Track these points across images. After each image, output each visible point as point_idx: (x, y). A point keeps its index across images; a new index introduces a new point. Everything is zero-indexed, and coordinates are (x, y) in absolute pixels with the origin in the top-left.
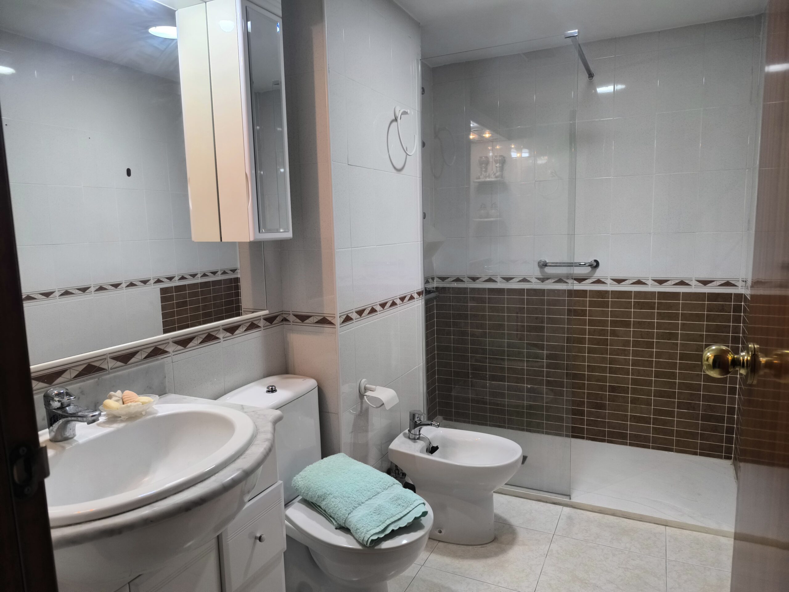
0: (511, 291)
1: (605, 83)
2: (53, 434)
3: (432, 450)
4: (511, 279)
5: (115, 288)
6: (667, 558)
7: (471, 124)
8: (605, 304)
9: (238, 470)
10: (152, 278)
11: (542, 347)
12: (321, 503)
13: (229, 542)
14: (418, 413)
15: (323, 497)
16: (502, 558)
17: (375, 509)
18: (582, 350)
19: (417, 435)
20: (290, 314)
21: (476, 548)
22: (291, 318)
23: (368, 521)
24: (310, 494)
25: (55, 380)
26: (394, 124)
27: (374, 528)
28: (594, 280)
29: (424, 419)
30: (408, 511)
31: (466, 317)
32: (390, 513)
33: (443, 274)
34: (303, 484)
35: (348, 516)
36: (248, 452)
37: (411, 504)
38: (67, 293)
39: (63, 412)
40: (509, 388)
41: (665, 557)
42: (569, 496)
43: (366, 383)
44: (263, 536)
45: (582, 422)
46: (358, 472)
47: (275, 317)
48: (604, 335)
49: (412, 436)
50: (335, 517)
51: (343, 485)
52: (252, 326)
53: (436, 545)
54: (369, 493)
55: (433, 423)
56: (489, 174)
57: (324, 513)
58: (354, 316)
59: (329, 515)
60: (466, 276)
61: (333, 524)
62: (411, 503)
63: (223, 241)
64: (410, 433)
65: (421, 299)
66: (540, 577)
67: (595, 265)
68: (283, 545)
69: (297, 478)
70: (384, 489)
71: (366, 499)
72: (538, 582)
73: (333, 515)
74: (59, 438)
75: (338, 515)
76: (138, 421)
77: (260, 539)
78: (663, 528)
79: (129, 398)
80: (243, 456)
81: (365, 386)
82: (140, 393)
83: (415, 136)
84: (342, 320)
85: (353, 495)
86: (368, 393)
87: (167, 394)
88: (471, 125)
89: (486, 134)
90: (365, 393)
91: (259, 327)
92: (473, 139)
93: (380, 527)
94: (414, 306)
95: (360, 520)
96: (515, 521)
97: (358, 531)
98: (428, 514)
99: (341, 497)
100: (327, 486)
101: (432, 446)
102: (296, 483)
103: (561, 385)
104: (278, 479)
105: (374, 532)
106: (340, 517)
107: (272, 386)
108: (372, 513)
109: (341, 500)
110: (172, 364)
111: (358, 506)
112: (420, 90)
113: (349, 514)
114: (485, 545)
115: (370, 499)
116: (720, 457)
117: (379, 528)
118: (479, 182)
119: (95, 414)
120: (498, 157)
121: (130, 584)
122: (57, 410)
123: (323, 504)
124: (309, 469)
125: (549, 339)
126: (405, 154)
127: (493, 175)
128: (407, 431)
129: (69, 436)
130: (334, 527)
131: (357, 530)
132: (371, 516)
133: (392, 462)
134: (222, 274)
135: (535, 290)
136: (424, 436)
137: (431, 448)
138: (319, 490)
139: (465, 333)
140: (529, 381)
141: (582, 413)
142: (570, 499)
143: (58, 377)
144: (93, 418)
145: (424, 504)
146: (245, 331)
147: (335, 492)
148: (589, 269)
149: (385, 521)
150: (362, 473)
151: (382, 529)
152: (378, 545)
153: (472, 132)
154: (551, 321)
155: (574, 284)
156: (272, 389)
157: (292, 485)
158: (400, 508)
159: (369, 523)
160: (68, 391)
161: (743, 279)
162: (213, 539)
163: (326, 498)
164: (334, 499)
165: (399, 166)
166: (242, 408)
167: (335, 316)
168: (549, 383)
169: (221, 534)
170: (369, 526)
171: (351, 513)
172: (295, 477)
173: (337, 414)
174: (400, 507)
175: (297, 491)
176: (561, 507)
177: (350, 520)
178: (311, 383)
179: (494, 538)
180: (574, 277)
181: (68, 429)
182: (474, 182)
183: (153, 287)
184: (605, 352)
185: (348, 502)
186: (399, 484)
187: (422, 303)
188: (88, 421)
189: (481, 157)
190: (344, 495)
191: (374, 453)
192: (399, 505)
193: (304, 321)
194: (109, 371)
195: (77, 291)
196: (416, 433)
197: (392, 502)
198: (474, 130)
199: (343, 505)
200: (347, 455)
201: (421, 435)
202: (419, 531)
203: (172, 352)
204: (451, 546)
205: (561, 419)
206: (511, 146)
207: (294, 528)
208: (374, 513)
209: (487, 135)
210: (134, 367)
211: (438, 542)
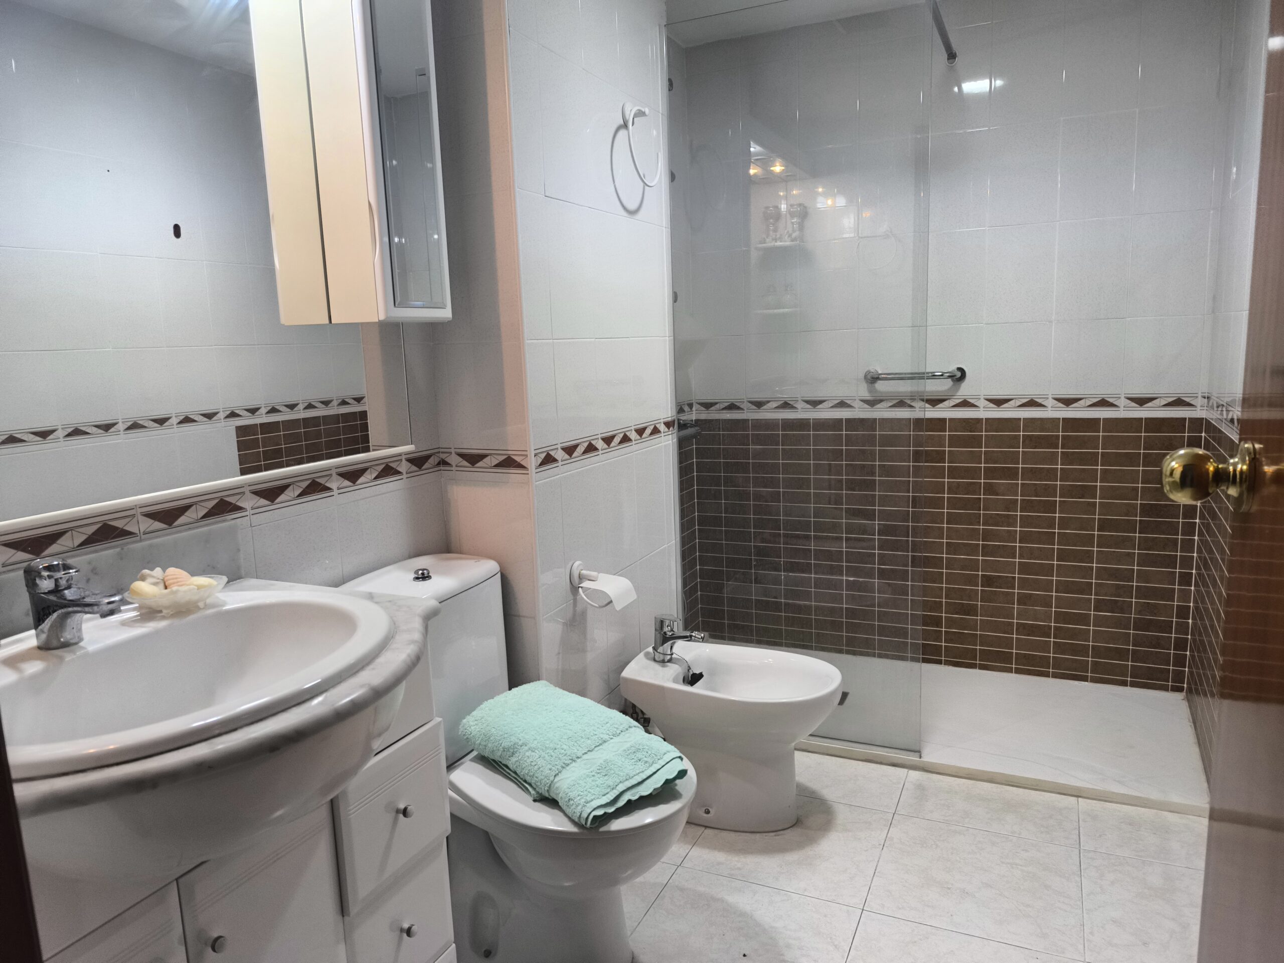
0: (821, 424)
1: (974, 75)
2: (44, 636)
3: (694, 679)
4: (821, 402)
5: (159, 426)
6: (1082, 848)
7: (750, 147)
8: (977, 441)
9: (362, 686)
10: (221, 410)
11: (870, 515)
12: (508, 759)
13: (352, 815)
14: (668, 618)
15: (512, 750)
16: (809, 851)
17: (599, 768)
18: (937, 518)
19: (668, 655)
20: (451, 453)
21: (766, 836)
22: (454, 459)
23: (587, 787)
24: (490, 745)
25: (47, 548)
26: (622, 133)
27: (598, 798)
28: (958, 401)
29: (678, 628)
30: (655, 770)
31: (745, 468)
32: (624, 772)
33: (708, 398)
34: (478, 730)
35: (554, 779)
36: (381, 660)
37: (659, 759)
38: (77, 432)
39: (58, 597)
40: (818, 584)
41: (1077, 846)
42: (919, 752)
43: (581, 567)
44: (409, 807)
45: (937, 636)
46: (570, 709)
47: (427, 458)
48: (974, 493)
49: (659, 657)
50: (533, 781)
51: (545, 730)
52: (388, 471)
53: (701, 833)
54: (589, 742)
55: (693, 634)
56: (781, 235)
57: (514, 777)
58: (560, 455)
59: (522, 779)
60: (745, 400)
61: (529, 793)
62: (659, 757)
63: (332, 322)
64: (655, 652)
65: (672, 434)
66: (874, 880)
67: (960, 376)
68: (446, 827)
69: (468, 722)
70: (614, 735)
71: (584, 752)
72: (870, 888)
73: (529, 778)
74: (55, 643)
75: (537, 778)
76: (192, 617)
77: (405, 812)
78: (1073, 800)
79: (175, 580)
80: (371, 666)
81: (580, 572)
82: (193, 574)
83: (658, 154)
84: (540, 461)
85: (561, 746)
86: (586, 584)
87: (242, 578)
88: (752, 149)
89: (776, 166)
90: (579, 584)
91: (399, 473)
92: (755, 175)
93: (608, 795)
94: (660, 445)
95: (574, 785)
96: (829, 794)
97: (572, 802)
98: (687, 776)
99: (543, 749)
100: (519, 731)
101: (692, 673)
102: (466, 729)
103: (904, 576)
104: (435, 715)
105: (599, 804)
106: (541, 781)
107: (423, 570)
108: (593, 774)
109: (543, 753)
110: (250, 528)
111: (570, 763)
112: (666, 83)
113: (555, 776)
114: (782, 832)
115: (591, 751)
116: (1165, 688)
117: (607, 798)
118: (766, 249)
119: (113, 599)
120: (795, 206)
121: (180, 881)
122: (48, 595)
123: (512, 762)
124: (487, 707)
125: (884, 501)
126: (642, 184)
127: (787, 236)
128: (650, 649)
129: (71, 639)
130: (530, 799)
131: (569, 801)
132: (593, 778)
133: (626, 700)
134: (340, 404)
135: (862, 421)
136: (679, 657)
137: (690, 675)
138: (504, 738)
139: (745, 495)
140: (851, 571)
141: (937, 622)
142: (920, 757)
143: (51, 544)
144: (111, 606)
145: (680, 757)
146: (375, 478)
147: (531, 741)
148: (949, 382)
149: (616, 785)
150: (576, 711)
151: (612, 798)
152: (606, 824)
153: (752, 162)
154: (885, 471)
155: (926, 409)
156: (423, 574)
157: (460, 733)
158: (642, 765)
159: (590, 790)
160: (65, 562)
161: (1204, 394)
162: (323, 805)
163: (517, 751)
164: (530, 752)
165: (632, 206)
166: (370, 597)
167: (528, 453)
168: (883, 574)
169: (337, 797)
170: (590, 795)
171: (560, 774)
172: (464, 719)
173: (534, 618)
174: (640, 763)
175: (468, 742)
176: (906, 770)
177: (557, 785)
178: (490, 566)
179: (796, 821)
180: (925, 398)
181: (68, 628)
182: (756, 249)
183: (223, 424)
184: (976, 519)
185: (554, 757)
186: (638, 727)
187: (674, 441)
188: (101, 611)
189: (767, 208)
190: (547, 746)
191: (596, 684)
192: (640, 760)
193: (475, 464)
194: (141, 537)
195: (95, 429)
196: (667, 651)
197: (628, 756)
198: (757, 160)
199: (545, 762)
200: (551, 683)
201: (674, 656)
202: (673, 802)
203: (251, 509)
204: (724, 834)
205: (903, 633)
206: (816, 190)
207: (464, 801)
208: (598, 773)
209: (778, 168)
210: (186, 530)
211: (703, 829)
